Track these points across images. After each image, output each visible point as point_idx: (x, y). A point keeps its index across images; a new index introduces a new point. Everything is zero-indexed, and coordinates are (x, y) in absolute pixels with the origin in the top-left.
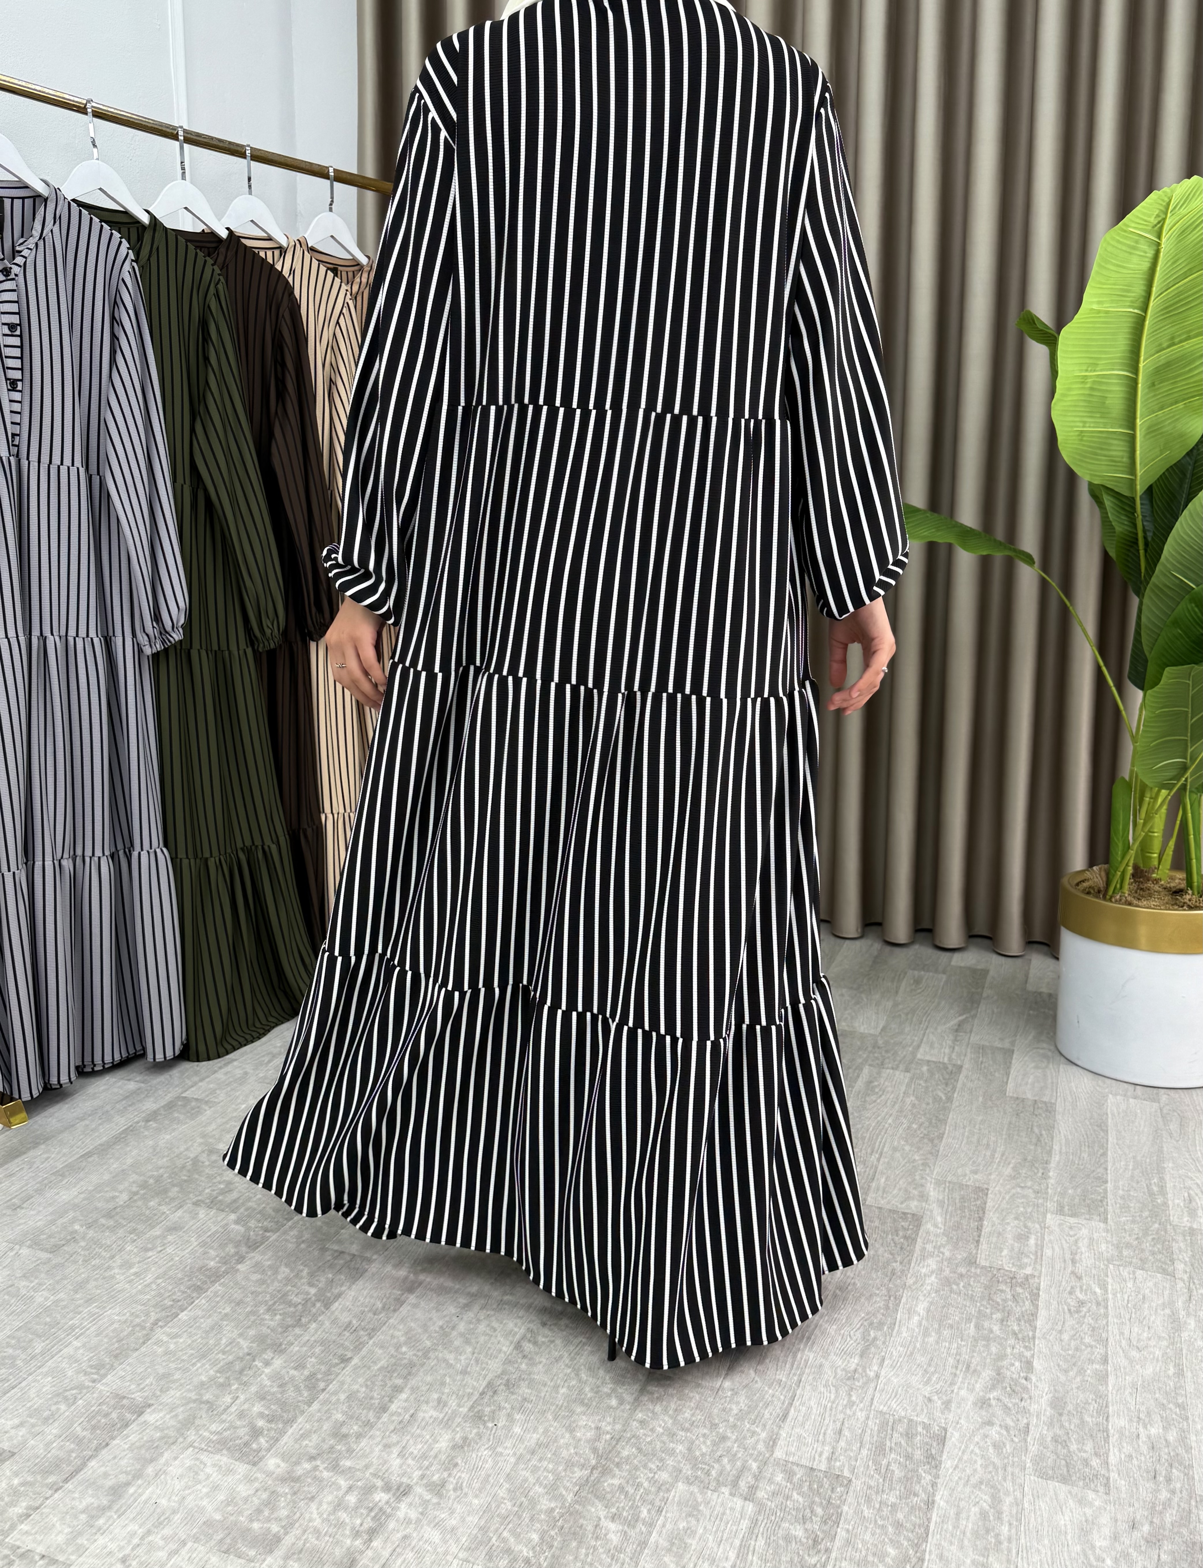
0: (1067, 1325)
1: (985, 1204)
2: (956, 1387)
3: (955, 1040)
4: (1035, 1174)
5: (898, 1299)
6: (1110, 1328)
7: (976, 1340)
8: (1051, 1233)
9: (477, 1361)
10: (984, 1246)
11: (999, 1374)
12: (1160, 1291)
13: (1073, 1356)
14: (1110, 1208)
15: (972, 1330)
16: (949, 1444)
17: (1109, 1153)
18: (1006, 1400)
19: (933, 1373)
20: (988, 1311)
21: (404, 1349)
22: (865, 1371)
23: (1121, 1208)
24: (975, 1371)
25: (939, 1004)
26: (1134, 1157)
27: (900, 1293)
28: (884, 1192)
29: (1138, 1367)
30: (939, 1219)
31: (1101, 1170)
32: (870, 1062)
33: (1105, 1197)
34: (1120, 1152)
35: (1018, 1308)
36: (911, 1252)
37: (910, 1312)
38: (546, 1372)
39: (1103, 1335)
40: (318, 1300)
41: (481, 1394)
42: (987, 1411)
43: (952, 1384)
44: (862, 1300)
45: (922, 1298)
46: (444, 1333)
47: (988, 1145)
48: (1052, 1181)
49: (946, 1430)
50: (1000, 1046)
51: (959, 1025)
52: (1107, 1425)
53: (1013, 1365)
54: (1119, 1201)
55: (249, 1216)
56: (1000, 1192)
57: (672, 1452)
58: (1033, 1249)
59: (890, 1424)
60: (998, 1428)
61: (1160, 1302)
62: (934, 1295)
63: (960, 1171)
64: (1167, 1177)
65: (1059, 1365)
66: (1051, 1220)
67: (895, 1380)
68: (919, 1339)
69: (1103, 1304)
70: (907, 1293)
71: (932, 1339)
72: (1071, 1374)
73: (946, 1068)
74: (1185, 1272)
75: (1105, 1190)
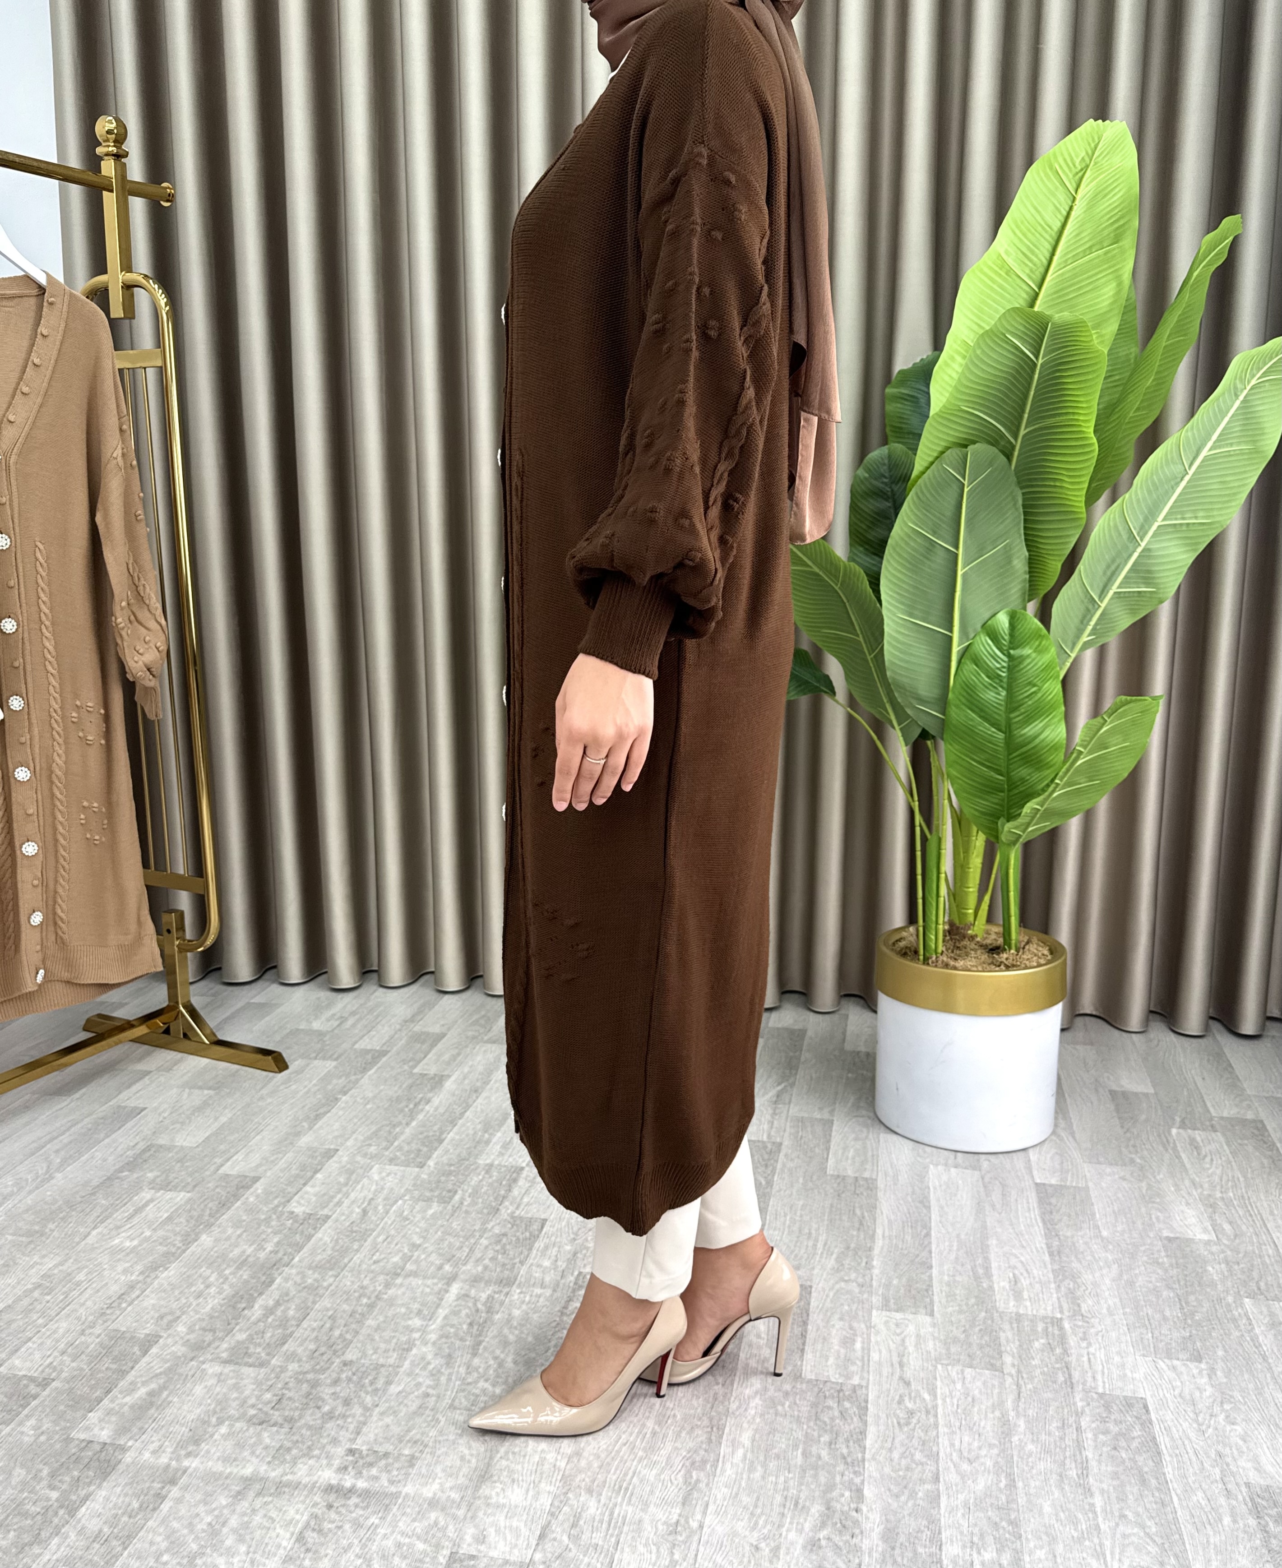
0: (897, 1441)
1: (809, 1304)
2: (784, 1529)
3: (776, 1115)
4: (859, 1264)
5: (721, 1429)
6: (940, 1440)
7: (804, 1471)
8: (878, 1333)
10: (808, 1356)
11: (828, 1509)
12: (989, 1391)
13: (904, 1478)
14: (936, 1298)
15: (798, 1459)
17: (933, 1233)
18: (836, 1539)
19: (759, 1516)
20: (816, 1434)
22: (687, 1522)
23: (947, 1296)
24: (803, 1507)
26: (958, 1236)
27: (723, 1422)
29: (970, 1482)
31: (924, 1254)
33: (930, 1286)
34: (944, 1231)
35: (847, 1428)
37: (735, 1444)
39: (935, 1449)
42: (817, 1554)
43: (780, 1526)
44: (683, 1434)
45: (745, 1425)
46: (213, 1532)
47: (810, 1234)
48: (876, 1271)
50: (819, 1116)
51: (780, 1098)
52: (941, 1555)
53: (843, 1495)
54: (945, 1288)
56: (824, 1289)
58: (859, 1354)
61: (990, 1404)
62: (758, 1420)
64: (992, 1256)
65: (889, 1490)
66: (877, 1317)
67: (720, 1530)
68: (745, 1476)
69: (932, 1412)
70: (730, 1422)
71: (757, 1475)
72: (903, 1498)
73: (765, 1147)
74: (1013, 1365)
75: (931, 1277)
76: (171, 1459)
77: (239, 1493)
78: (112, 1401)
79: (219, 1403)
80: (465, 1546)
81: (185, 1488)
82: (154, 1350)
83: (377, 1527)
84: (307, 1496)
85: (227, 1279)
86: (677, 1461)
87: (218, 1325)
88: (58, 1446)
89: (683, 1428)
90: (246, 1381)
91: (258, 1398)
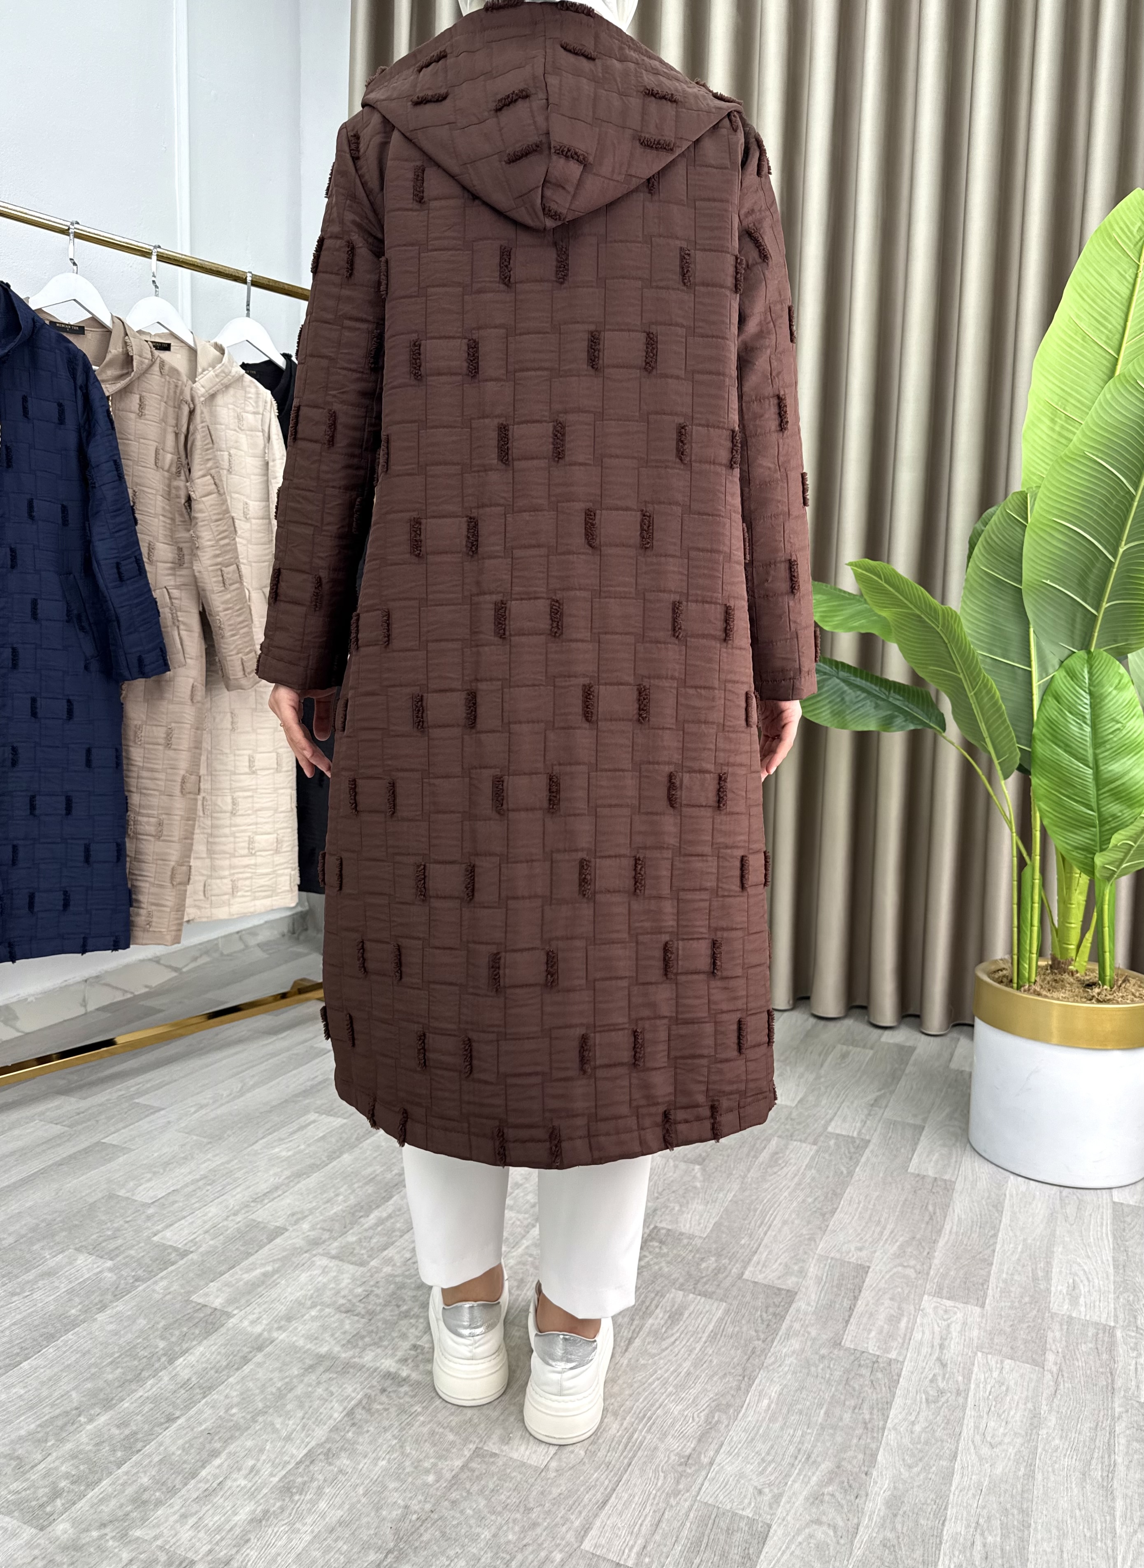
0: (921, 1416)
1: (864, 1282)
2: (791, 1479)
3: (869, 1115)
4: (921, 1253)
5: (752, 1380)
6: (966, 1422)
7: (823, 1429)
8: (925, 1315)
9: (304, 1426)
10: (852, 1327)
11: (838, 1467)
12: (1025, 1384)
13: (921, 1451)
14: (990, 1292)
15: (820, 1417)
16: (770, 1542)
17: (1000, 1235)
18: (839, 1496)
19: (770, 1463)
20: (842, 1397)
21: (234, 1411)
22: (699, 1457)
23: (1001, 1292)
24: (814, 1462)
25: (860, 1077)
26: (1025, 1240)
27: (755, 1373)
28: (764, 1266)
29: (987, 1465)
30: (813, 1297)
31: (988, 1251)
32: (780, 1133)
33: (987, 1280)
34: (1011, 1234)
35: (874, 1396)
36: (776, 1331)
37: (761, 1395)
38: (370, 1443)
39: (957, 1429)
40: (165, 1355)
41: (297, 1463)
42: (818, 1508)
43: (788, 1475)
44: (715, 1379)
45: (776, 1380)
46: (280, 1395)
47: (879, 1221)
48: (936, 1262)
49: (769, 1527)
50: (912, 1122)
51: (876, 1100)
52: (942, 1530)
53: (856, 1457)
54: (1001, 1285)
55: (126, 1265)
56: (881, 1271)
57: (475, 1538)
58: (902, 1332)
59: (713, 1517)
60: (825, 1528)
61: (1024, 1396)
62: (789, 1377)
63: (844, 1248)
64: (1055, 1262)
65: (904, 1460)
66: (928, 1303)
67: (729, 1469)
68: (764, 1425)
69: (963, 1394)
70: (762, 1375)
71: (777, 1425)
72: (915, 1470)
73: (853, 1142)
74: (1056, 1364)
75: (989, 1272)
76: (264, 1330)
77: (311, 1367)
78: (232, 1276)
79: (318, 1290)
80: (490, 1444)
81: (269, 1355)
82: (278, 1241)
83: (419, 1414)
84: (366, 1379)
85: (354, 1191)
86: (704, 1402)
87: (337, 1226)
88: (178, 1306)
89: (715, 1374)
90: (345, 1276)
91: (351, 1291)
